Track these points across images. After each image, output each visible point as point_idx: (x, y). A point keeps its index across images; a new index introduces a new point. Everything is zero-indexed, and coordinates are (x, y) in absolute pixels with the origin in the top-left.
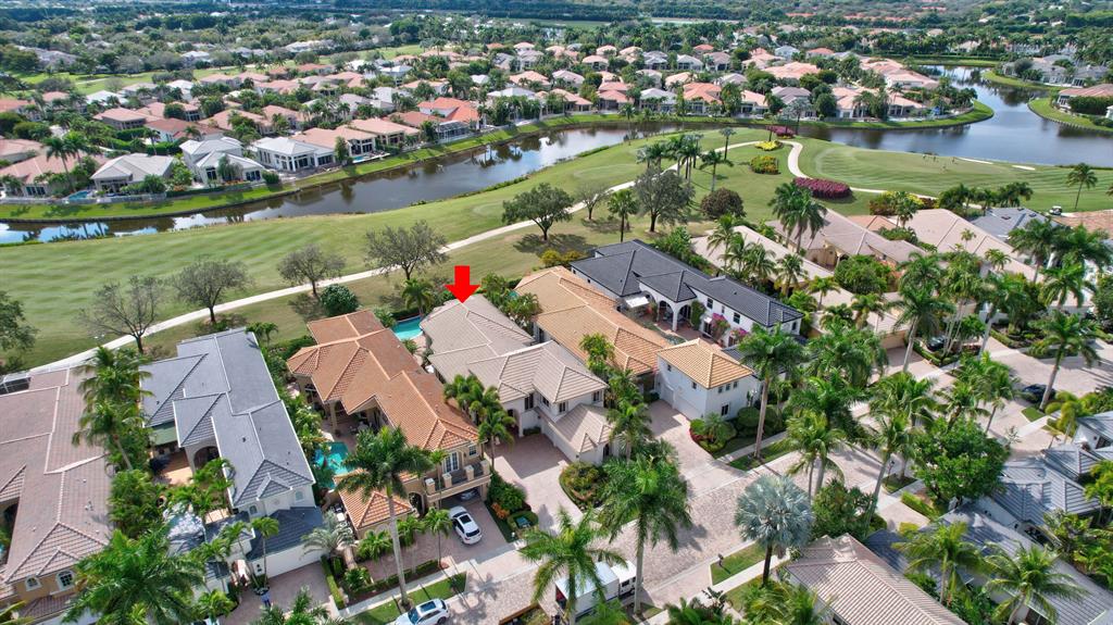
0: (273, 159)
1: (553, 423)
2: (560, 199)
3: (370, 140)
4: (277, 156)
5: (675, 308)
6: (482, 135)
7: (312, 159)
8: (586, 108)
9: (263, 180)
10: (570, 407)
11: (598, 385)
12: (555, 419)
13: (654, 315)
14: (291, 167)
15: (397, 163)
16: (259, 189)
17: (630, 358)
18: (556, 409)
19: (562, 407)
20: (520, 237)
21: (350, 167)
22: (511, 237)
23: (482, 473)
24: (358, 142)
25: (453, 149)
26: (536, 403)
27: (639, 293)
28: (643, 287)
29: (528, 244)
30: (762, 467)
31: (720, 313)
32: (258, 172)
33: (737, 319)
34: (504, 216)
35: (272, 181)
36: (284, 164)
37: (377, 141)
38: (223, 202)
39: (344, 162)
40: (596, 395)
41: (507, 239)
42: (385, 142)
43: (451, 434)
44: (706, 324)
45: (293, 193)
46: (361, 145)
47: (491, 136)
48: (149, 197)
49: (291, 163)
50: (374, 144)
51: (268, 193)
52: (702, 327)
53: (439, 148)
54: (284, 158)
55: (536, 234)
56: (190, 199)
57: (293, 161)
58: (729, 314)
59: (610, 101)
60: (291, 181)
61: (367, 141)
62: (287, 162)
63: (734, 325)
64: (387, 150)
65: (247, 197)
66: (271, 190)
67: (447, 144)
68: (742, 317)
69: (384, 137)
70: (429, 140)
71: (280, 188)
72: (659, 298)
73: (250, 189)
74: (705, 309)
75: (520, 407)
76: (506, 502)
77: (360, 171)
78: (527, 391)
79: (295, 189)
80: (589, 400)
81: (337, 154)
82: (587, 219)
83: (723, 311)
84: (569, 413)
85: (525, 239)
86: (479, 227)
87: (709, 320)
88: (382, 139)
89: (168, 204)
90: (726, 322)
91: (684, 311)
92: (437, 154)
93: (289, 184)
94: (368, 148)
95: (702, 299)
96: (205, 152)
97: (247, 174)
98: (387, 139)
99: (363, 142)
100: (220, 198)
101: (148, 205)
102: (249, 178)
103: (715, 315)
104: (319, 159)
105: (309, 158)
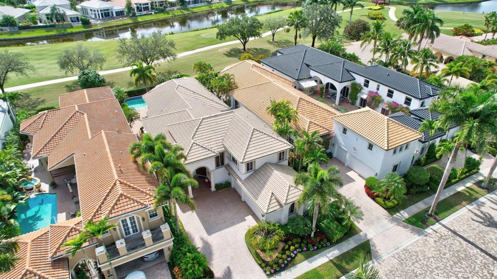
0: (89, 12)
1: (240, 180)
3: (147, 4)
4: (91, 10)
5: (339, 87)
6: (212, 4)
7: (112, 13)
9: (80, 22)
10: (257, 165)
11: (283, 145)
12: (243, 177)
13: (324, 93)
14: (99, 17)
15: (162, 16)
16: (77, 27)
17: (311, 122)
18: (243, 168)
19: (249, 166)
20: (228, 49)
21: (134, 17)
22: (223, 49)
23: (162, 237)
24: (140, 4)
25: (195, 10)
26: (226, 161)
27: (310, 78)
28: (313, 74)
29: (234, 53)
30: (437, 226)
31: (375, 90)
32: (77, 18)
33: (390, 94)
35: (86, 23)
36: (95, 14)
37: (152, 5)
38: (54, 33)
39: (131, 15)
40: (281, 155)
41: (220, 50)
42: (156, 6)
43: (126, 197)
44: (362, 99)
45: (98, 30)
46: (142, 6)
47: (218, 5)
48: (7, 29)
49: (99, 14)
50: (150, 6)
51: (83, 29)
52: (358, 102)
53: (187, 9)
54: (95, 11)
55: (239, 47)
56: (33, 31)
58: (383, 91)
60: (97, 23)
61: (145, 4)
62: (97, 13)
63: (387, 99)
64: (157, 9)
65: (69, 31)
66: (84, 28)
67: (192, 8)
68: (395, 92)
70: (181, 5)
71: (92, 27)
72: (326, 80)
73: (72, 27)
74: (362, 88)
75: (211, 165)
76: (186, 270)
77: (140, 19)
78: (218, 150)
79: (99, 28)
80: (275, 159)
81: (126, 10)
82: (271, 41)
83: (378, 89)
84: (256, 171)
85: (232, 50)
86: (203, 44)
87: (365, 97)
88: (154, 4)
89: (18, 33)
90: (380, 97)
91: (345, 91)
92: (186, 12)
93: (96, 25)
94: (146, 9)
95: (360, 80)
96: (46, 5)
97: (71, 18)
98: (157, 4)
99: (143, 5)
100: (52, 31)
101: (5, 34)
102: (72, 21)
103: (371, 92)
104: (116, 13)
105: (110, 11)
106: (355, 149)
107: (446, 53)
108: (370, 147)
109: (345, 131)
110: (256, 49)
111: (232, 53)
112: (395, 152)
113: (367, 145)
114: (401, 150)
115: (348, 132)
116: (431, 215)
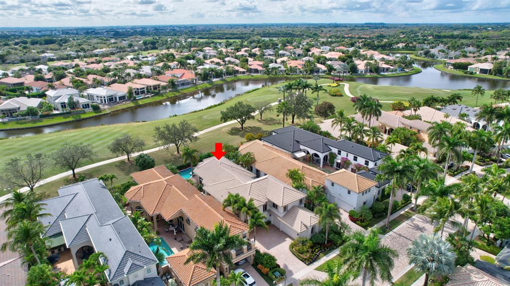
0: (95, 98)
1: (280, 217)
2: (249, 109)
3: (144, 88)
4: (98, 97)
5: (322, 156)
6: (197, 85)
7: (116, 98)
8: (244, 73)
9: (91, 108)
10: (289, 208)
11: (301, 195)
12: (282, 215)
13: (311, 160)
14: (105, 102)
15: (158, 99)
16: (90, 113)
17: (312, 181)
18: (281, 210)
19: (285, 208)
20: (230, 128)
21: (134, 101)
22: (225, 129)
23: (251, 248)
24: (138, 89)
25: (185, 91)
26: (268, 208)
27: (300, 150)
28: (302, 147)
29: (234, 132)
30: (391, 233)
31: (346, 157)
32: (88, 104)
33: (355, 159)
34: (222, 118)
35: (96, 108)
36: (101, 100)
37: (147, 89)
38: (71, 119)
39: (132, 99)
40: (301, 201)
41: (223, 130)
42: (151, 89)
43: (233, 227)
44: (337, 163)
45: (107, 114)
46: (140, 91)
47: (202, 85)
48: (29, 118)
49: (105, 100)
50: (145, 90)
51: (94, 114)
52: (335, 165)
53: (177, 91)
54: (101, 97)
55: (237, 127)
56: (52, 118)
57: (106, 98)
58: (351, 157)
59: (254, 69)
60: (106, 108)
61: (142, 89)
62: (103, 99)
63: (354, 162)
64: (152, 93)
65: (83, 116)
66: (95, 113)
67: (182, 90)
68: (358, 158)
69: (150, 87)
70: (172, 88)
71: (101, 112)
72: (312, 152)
73: (84, 113)
74: (336, 156)
75: (261, 209)
76: (267, 263)
77: (141, 103)
78: (264, 201)
79: (108, 112)
80: (298, 203)
81: (128, 95)
82: (260, 119)
83: (347, 156)
84: (288, 211)
85: (232, 129)
86: (208, 125)
87: (339, 161)
88: (149, 88)
89: (40, 121)
90: (349, 161)
91: (325, 158)
92: (177, 94)
93: (105, 110)
94: (143, 92)
95: (335, 150)
96: (60, 95)
97: (83, 105)
98: (152, 88)
99: (140, 89)
100: (69, 117)
101: (29, 122)
102: (83, 107)
103: (343, 158)
104: (119, 97)
105: (114, 97)
106: (340, 194)
107: (388, 126)
108: (349, 192)
109: (333, 184)
110: (251, 127)
111: (233, 131)
112: (363, 194)
113: (347, 192)
114: (366, 193)
115: (335, 185)
116: (387, 228)
